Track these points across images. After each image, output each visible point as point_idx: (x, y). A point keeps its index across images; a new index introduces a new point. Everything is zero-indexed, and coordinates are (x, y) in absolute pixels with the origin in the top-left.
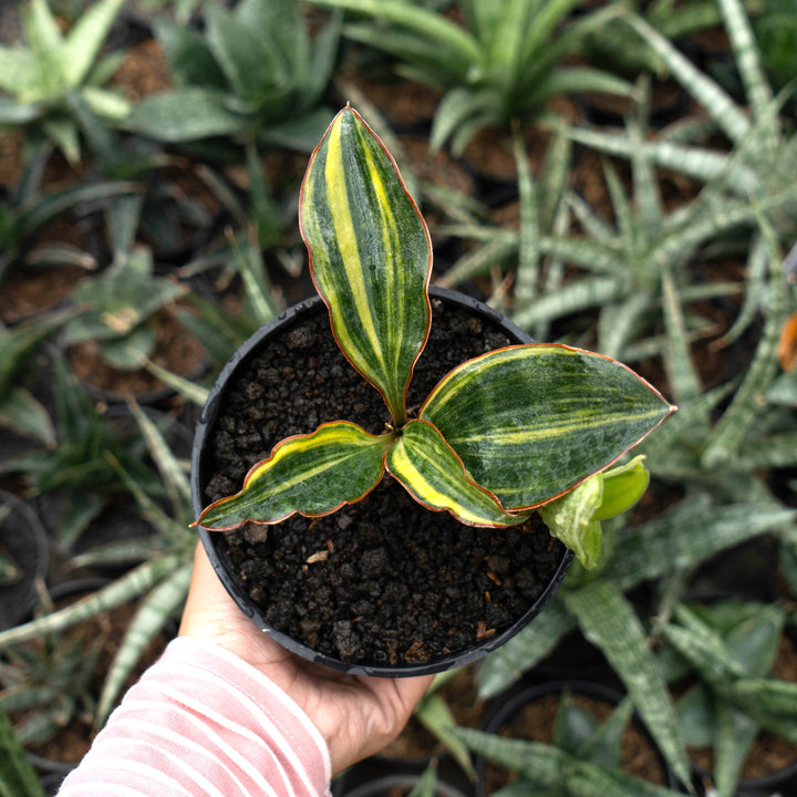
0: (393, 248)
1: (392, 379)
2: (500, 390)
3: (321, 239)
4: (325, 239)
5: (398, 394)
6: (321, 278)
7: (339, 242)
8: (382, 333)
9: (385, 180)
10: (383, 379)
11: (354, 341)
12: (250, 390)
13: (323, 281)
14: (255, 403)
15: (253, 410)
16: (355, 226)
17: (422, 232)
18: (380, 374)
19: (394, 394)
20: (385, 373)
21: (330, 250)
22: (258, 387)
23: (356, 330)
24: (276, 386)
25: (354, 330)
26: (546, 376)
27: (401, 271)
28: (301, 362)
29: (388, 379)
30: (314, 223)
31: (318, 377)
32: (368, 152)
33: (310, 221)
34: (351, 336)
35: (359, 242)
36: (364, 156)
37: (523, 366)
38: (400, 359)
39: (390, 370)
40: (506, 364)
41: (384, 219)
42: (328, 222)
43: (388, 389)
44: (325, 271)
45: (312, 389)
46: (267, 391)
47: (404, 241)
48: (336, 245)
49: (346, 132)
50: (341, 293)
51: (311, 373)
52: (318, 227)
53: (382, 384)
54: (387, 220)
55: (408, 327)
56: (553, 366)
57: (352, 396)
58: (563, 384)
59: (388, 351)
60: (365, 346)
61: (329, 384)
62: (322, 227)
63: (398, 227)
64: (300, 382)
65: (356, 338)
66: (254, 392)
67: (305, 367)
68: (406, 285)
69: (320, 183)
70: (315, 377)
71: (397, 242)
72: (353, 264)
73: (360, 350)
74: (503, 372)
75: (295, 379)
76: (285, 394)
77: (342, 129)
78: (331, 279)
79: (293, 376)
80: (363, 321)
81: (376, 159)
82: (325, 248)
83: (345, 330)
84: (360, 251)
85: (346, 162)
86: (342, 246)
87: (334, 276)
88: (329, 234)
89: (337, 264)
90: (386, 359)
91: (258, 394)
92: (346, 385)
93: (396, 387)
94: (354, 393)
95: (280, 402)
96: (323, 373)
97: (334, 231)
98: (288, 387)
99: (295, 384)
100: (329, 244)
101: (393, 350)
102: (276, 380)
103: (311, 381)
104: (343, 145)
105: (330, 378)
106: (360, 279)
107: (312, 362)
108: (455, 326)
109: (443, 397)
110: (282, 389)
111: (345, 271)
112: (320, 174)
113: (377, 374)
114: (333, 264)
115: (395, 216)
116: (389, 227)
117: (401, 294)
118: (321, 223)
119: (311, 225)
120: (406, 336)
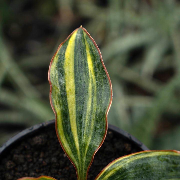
0: (93, 93)
1: (82, 162)
2: (137, 173)
3: (58, 83)
4: (60, 83)
5: (84, 171)
6: (54, 101)
7: (66, 86)
8: (80, 135)
9: (94, 60)
10: (78, 161)
11: (66, 137)
12: (8, 164)
13: (55, 102)
14: (9, 171)
15: (7, 174)
16: (75, 81)
17: (109, 87)
18: (76, 157)
19: (82, 171)
20: (79, 157)
21: (61, 89)
22: (12, 163)
23: (68, 131)
24: (21, 164)
25: (67, 131)
26: (163, 166)
27: (95, 105)
28: (36, 153)
29: (80, 161)
30: (56, 75)
31: (44, 162)
32: (87, 46)
33: (54, 74)
34: (65, 134)
35: (76, 88)
36: (85, 49)
37: (151, 160)
38: (88, 151)
39: (82, 156)
40: (143, 159)
41: (91, 80)
42: (63, 75)
43: (79, 167)
44: (57, 98)
45: (40, 168)
46: (17, 166)
47: (99, 90)
48: (65, 88)
49: (78, 38)
50: (63, 110)
51: (41, 160)
52: (57, 77)
53: (76, 163)
54: (92, 79)
55: (94, 134)
56: (167, 161)
57: (60, 174)
58: (172, 171)
59: (82, 146)
60: (71, 141)
61: (49, 166)
62: (59, 78)
63: (97, 84)
64: (34, 164)
65: (67, 135)
66: (10, 166)
67: (38, 156)
68: (97, 112)
69: (62, 58)
70: (42, 162)
71: (95, 90)
72: (71, 98)
73: (68, 142)
74: (141, 163)
75: (32, 162)
76: (25, 169)
77: (77, 36)
78: (59, 102)
79: (31, 160)
80: (72, 128)
81: (91, 50)
82: (59, 88)
83: (62, 130)
84: (76, 93)
85: (76, 51)
86: (67, 89)
87: (61, 101)
88: (62, 82)
89: (63, 96)
90: (81, 150)
91: (12, 167)
92: (58, 168)
93: (84, 167)
94: (61, 172)
95: (22, 173)
96: (47, 161)
97: (65, 81)
98: (28, 165)
99: (31, 165)
100: (61, 86)
101: (85, 146)
102: (22, 161)
103: (40, 164)
104: (76, 43)
105: (50, 164)
106: (74, 107)
107: (42, 155)
108: (117, 145)
109: (107, 174)
110: (24, 166)
111: (67, 101)
112: (62, 54)
113: (75, 157)
114: (62, 96)
115: (96, 78)
116: (92, 83)
117: (94, 117)
118: (59, 76)
119: (54, 76)
120: (93, 139)
